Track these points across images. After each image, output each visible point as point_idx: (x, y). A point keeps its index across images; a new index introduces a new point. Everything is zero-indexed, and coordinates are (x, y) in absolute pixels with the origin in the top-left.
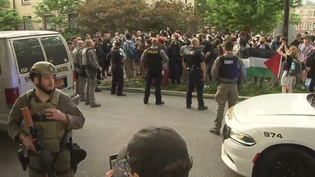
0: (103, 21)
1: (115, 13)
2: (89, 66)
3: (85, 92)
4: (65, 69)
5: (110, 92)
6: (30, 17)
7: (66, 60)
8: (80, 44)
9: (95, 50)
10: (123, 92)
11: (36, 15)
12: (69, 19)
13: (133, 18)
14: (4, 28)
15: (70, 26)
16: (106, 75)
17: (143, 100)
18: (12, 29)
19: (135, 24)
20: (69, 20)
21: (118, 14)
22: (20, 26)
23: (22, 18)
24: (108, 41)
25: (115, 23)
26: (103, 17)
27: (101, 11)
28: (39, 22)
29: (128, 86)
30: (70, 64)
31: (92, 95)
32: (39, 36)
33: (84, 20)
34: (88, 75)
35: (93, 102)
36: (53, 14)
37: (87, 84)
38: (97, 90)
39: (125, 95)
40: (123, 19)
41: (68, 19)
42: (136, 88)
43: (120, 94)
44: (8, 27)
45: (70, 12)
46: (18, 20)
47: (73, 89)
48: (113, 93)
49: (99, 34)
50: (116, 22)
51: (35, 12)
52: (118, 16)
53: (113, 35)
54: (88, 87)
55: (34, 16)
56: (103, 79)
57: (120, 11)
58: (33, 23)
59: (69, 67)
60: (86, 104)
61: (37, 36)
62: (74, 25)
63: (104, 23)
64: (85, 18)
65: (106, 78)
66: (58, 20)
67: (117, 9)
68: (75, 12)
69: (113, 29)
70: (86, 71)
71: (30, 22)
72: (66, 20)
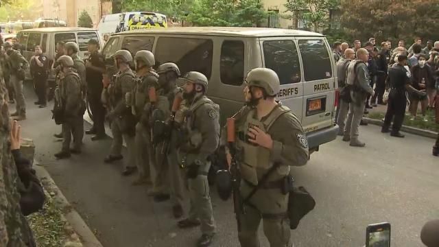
0: (381, 23)
1: (401, 11)
2: (356, 87)
3: (345, 122)
4: (325, 87)
5: (380, 128)
6: (277, 11)
7: (328, 74)
8: (349, 54)
9: (367, 64)
10: (401, 132)
11: (286, 9)
12: (330, 15)
13: (430, 20)
14: (244, 23)
15: (330, 25)
16: (376, 102)
17: (432, 148)
18: (253, 25)
19: (430, 30)
20: (330, 17)
21: (405, 12)
22: (263, 22)
23: (266, 11)
24: (387, 53)
25: (399, 26)
26: (381, 16)
27: (378, 8)
28: (289, 17)
29: (409, 124)
30: (332, 80)
31: (355, 130)
32: (296, 38)
33: (352, 19)
34: (353, 99)
35: (355, 139)
36: (309, 8)
37: (349, 112)
38: (363, 123)
39: (403, 137)
40: (413, 21)
41: (328, 17)
42: (421, 128)
43: (395, 133)
44: (249, 22)
45: (333, 7)
46: (261, 14)
47: (332, 115)
48: (385, 130)
49: (372, 41)
50: (401, 25)
51: (285, 5)
52: (404, 17)
53: (394, 45)
54: (351, 115)
55: (282, 9)
56: (371, 108)
57: (408, 9)
58: (280, 18)
59: (331, 85)
60: (344, 140)
61: (293, 38)
62: (336, 26)
63: (382, 26)
64: (353, 16)
65: (376, 106)
66: (315, 17)
67: (405, 6)
68: (340, 7)
69: (395, 35)
70: (352, 93)
71: (276, 18)
72: (326, 17)
